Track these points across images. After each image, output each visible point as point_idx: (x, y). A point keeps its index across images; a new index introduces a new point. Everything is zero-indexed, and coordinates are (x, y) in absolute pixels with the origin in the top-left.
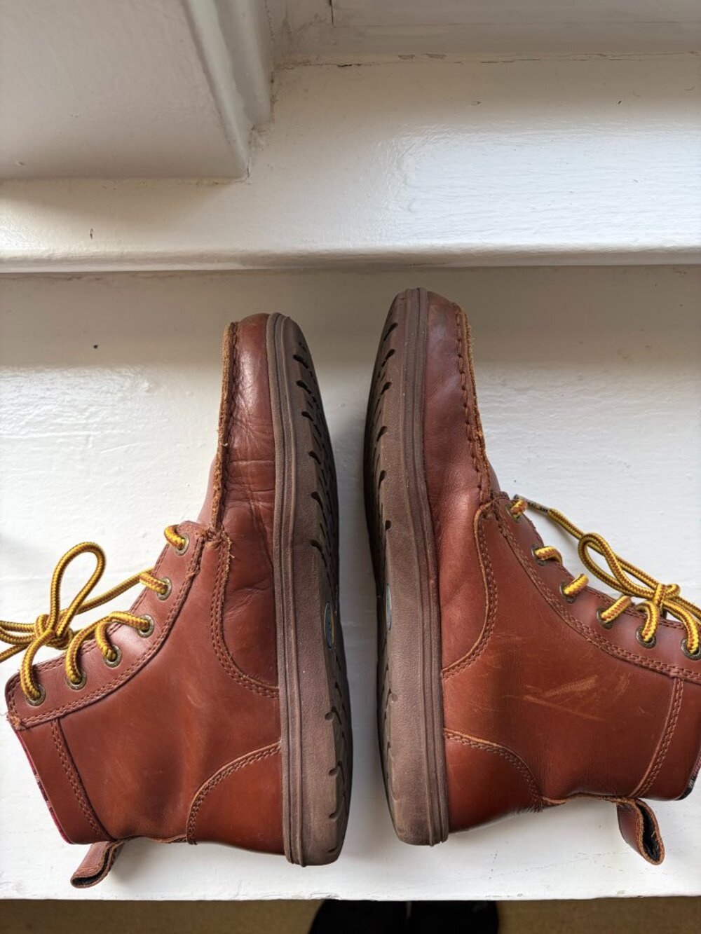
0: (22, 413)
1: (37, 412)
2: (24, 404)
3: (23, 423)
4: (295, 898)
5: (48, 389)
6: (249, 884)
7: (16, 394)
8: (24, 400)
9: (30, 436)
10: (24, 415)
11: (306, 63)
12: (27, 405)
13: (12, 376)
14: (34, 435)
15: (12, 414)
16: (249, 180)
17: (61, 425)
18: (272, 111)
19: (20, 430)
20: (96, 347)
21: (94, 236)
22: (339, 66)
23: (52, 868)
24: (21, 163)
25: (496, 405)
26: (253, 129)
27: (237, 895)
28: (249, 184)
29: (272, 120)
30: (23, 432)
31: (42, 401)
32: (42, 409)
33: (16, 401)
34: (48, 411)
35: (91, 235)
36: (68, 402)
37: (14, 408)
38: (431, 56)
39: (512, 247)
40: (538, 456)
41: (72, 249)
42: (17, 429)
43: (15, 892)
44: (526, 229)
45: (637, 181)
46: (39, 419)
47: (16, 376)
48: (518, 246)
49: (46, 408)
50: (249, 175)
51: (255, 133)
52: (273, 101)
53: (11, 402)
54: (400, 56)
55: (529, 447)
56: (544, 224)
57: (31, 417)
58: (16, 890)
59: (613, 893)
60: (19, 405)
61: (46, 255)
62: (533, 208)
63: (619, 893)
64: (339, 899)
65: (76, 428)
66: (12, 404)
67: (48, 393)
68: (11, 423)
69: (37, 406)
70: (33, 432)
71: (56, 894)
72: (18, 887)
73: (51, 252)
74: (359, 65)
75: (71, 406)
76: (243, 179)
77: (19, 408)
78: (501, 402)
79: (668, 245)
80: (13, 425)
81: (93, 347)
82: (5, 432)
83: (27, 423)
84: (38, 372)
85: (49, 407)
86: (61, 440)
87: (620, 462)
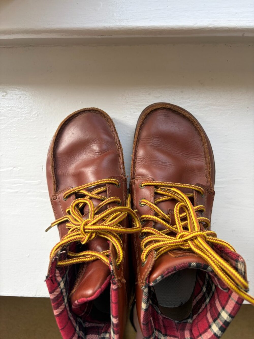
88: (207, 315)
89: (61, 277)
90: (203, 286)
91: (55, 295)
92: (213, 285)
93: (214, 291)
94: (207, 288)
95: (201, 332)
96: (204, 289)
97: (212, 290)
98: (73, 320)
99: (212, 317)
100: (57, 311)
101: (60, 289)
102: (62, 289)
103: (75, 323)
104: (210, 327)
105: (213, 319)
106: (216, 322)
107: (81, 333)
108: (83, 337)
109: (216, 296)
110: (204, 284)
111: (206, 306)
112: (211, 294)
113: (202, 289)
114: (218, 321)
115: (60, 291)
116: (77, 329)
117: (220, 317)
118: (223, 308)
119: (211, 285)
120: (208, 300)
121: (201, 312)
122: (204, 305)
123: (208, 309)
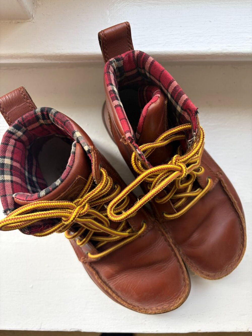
16: (33, 21)
39: (153, 52)
48: (156, 52)
50: (33, 18)
56: (168, 42)
62: (163, 34)
63: (198, 330)
64: (82, 331)
76: (31, 20)
79: (225, 51)
88: (20, 165)
89: (182, 115)
90: (37, 180)
91: (182, 99)
92: (31, 189)
93: (27, 185)
94: (33, 182)
95: (16, 149)
96: (34, 179)
97: (29, 184)
98: (156, 80)
99: (16, 167)
100: (174, 85)
101: (180, 105)
102: (177, 105)
103: (152, 78)
104: (12, 159)
105: (14, 166)
106: (10, 167)
107: (143, 72)
108: (140, 69)
109: (23, 184)
110: (38, 183)
111: (25, 169)
112: (27, 181)
113: (36, 177)
114: (9, 170)
115: (179, 103)
116: (148, 74)
117: (9, 173)
118: (12, 181)
119: (32, 188)
120: (27, 174)
121: (25, 161)
122: (26, 168)
123: (22, 169)
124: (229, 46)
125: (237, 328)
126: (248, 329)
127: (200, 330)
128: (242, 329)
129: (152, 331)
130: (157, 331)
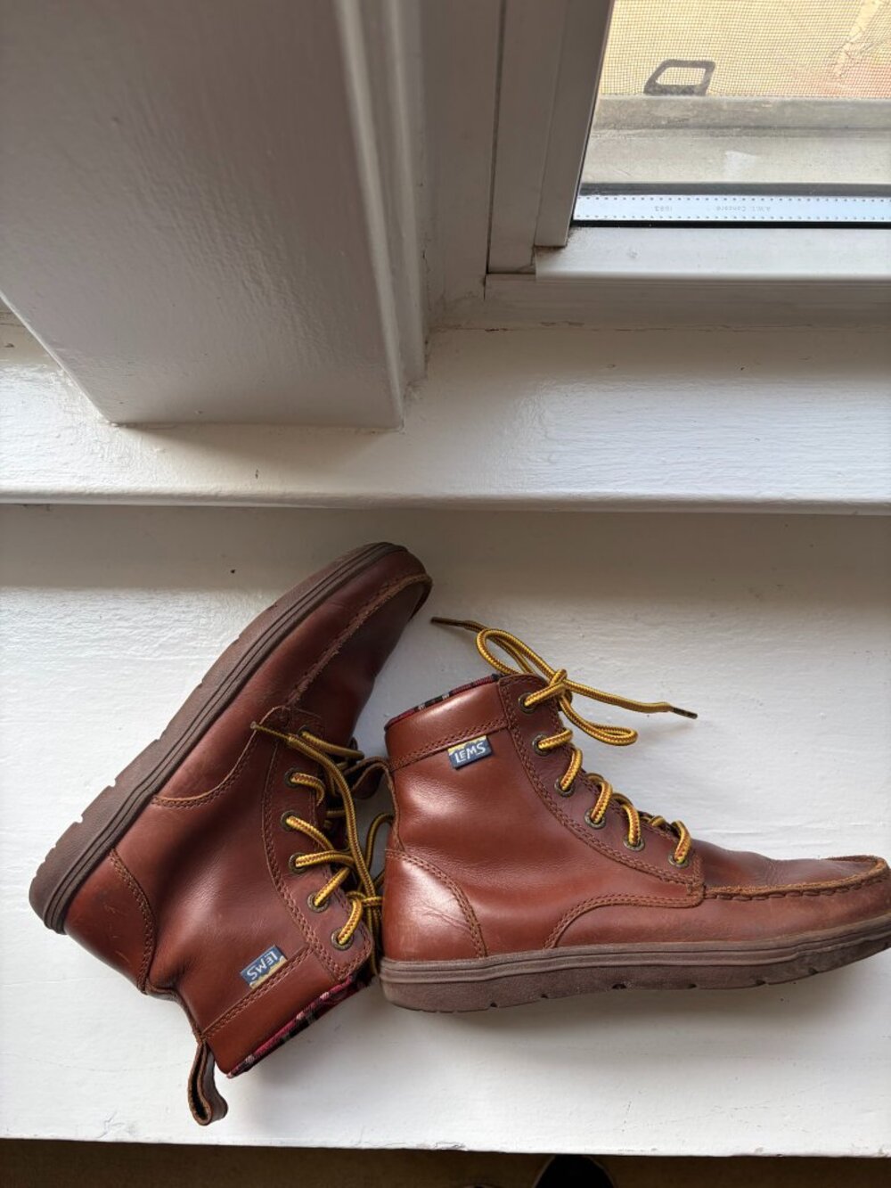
0: (156, 635)
1: (170, 634)
2: (156, 627)
3: (156, 645)
4: (421, 1147)
5: (184, 612)
6: (372, 1130)
7: (151, 616)
8: (158, 622)
9: (162, 659)
10: (158, 637)
11: (457, 327)
12: (161, 627)
13: (148, 599)
14: (167, 658)
15: (145, 636)
16: (404, 430)
17: (195, 648)
18: (426, 368)
19: (154, 652)
20: (233, 572)
21: (259, 476)
22: (487, 330)
23: (167, 1109)
24: (200, 412)
25: (628, 638)
26: (409, 384)
27: (360, 1142)
28: (404, 433)
29: (426, 377)
30: (158, 653)
31: (177, 624)
32: (177, 631)
33: (150, 623)
34: (182, 633)
35: (257, 476)
36: (204, 625)
37: (149, 630)
38: (571, 324)
39: (644, 496)
40: (671, 692)
41: (238, 488)
42: (149, 652)
43: (128, 1134)
44: (658, 480)
45: (758, 440)
46: (171, 641)
47: (152, 598)
48: (650, 496)
49: (180, 630)
50: (403, 425)
51: (410, 389)
52: (427, 358)
53: (145, 624)
54: (543, 323)
55: (662, 682)
56: (673, 476)
57: (165, 639)
58: (129, 1132)
59: (750, 1149)
60: (154, 627)
61: (213, 493)
62: (664, 461)
63: (757, 1150)
64: (465, 1149)
65: (210, 651)
66: (147, 626)
67: (183, 616)
68: (145, 645)
69: (171, 629)
70: (167, 655)
71: (170, 1138)
72: (131, 1130)
73: (218, 490)
74: (505, 330)
75: (207, 629)
76: (398, 429)
77: (153, 630)
78: (632, 636)
79: (789, 498)
80: (146, 647)
81: (230, 573)
82: (139, 654)
83: (160, 645)
84: (174, 594)
85: (184, 630)
86: (194, 663)
87: (753, 700)
124: (797, 488)
125: (853, 1145)
126: (881, 1150)
127: (761, 1149)
128: (867, 1148)
129: (642, 1151)
130: (654, 1150)
